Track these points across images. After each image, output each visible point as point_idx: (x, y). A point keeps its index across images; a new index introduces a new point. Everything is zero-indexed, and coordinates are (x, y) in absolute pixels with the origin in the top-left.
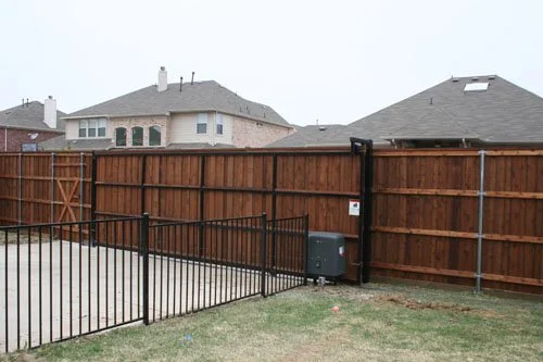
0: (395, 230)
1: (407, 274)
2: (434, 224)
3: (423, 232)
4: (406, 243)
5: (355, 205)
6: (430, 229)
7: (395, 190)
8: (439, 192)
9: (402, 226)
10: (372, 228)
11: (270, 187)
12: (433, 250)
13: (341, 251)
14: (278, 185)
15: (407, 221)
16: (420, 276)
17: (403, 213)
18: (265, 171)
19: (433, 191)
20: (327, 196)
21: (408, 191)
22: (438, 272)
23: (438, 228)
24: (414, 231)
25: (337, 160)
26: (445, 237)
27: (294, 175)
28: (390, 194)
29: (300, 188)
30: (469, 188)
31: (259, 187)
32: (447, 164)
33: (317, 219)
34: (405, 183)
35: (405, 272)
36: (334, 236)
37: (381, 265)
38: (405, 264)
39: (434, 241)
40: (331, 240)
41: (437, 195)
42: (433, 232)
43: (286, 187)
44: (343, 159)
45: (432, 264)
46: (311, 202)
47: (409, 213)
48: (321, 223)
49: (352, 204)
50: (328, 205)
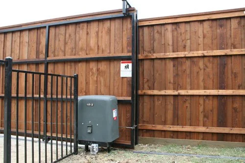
0: (163, 93)
1: (176, 134)
2: (202, 84)
3: (191, 92)
4: (174, 105)
5: (127, 67)
6: (198, 89)
7: (161, 55)
8: (206, 53)
9: (169, 89)
10: (140, 92)
11: (42, 57)
12: (201, 109)
13: (115, 114)
14: (50, 54)
15: (174, 83)
16: (189, 135)
17: (170, 76)
18: (38, 43)
19: (200, 53)
20: (98, 60)
21: (175, 55)
22: (208, 130)
23: (205, 88)
24: (183, 92)
25: (107, 24)
26: (214, 96)
27: (65, 43)
28: (157, 59)
29: (71, 55)
30: (235, 48)
31: (33, 57)
32: (211, 27)
33: (87, 83)
34: (171, 48)
35: (174, 132)
36: (107, 98)
37: (150, 127)
38: (173, 124)
39: (201, 101)
40: (104, 102)
41: (204, 57)
42: (202, 92)
43: (58, 56)
44: (113, 23)
45: (201, 123)
46: (82, 67)
47: (176, 75)
48: (92, 87)
49: (123, 65)
50: (98, 70)
